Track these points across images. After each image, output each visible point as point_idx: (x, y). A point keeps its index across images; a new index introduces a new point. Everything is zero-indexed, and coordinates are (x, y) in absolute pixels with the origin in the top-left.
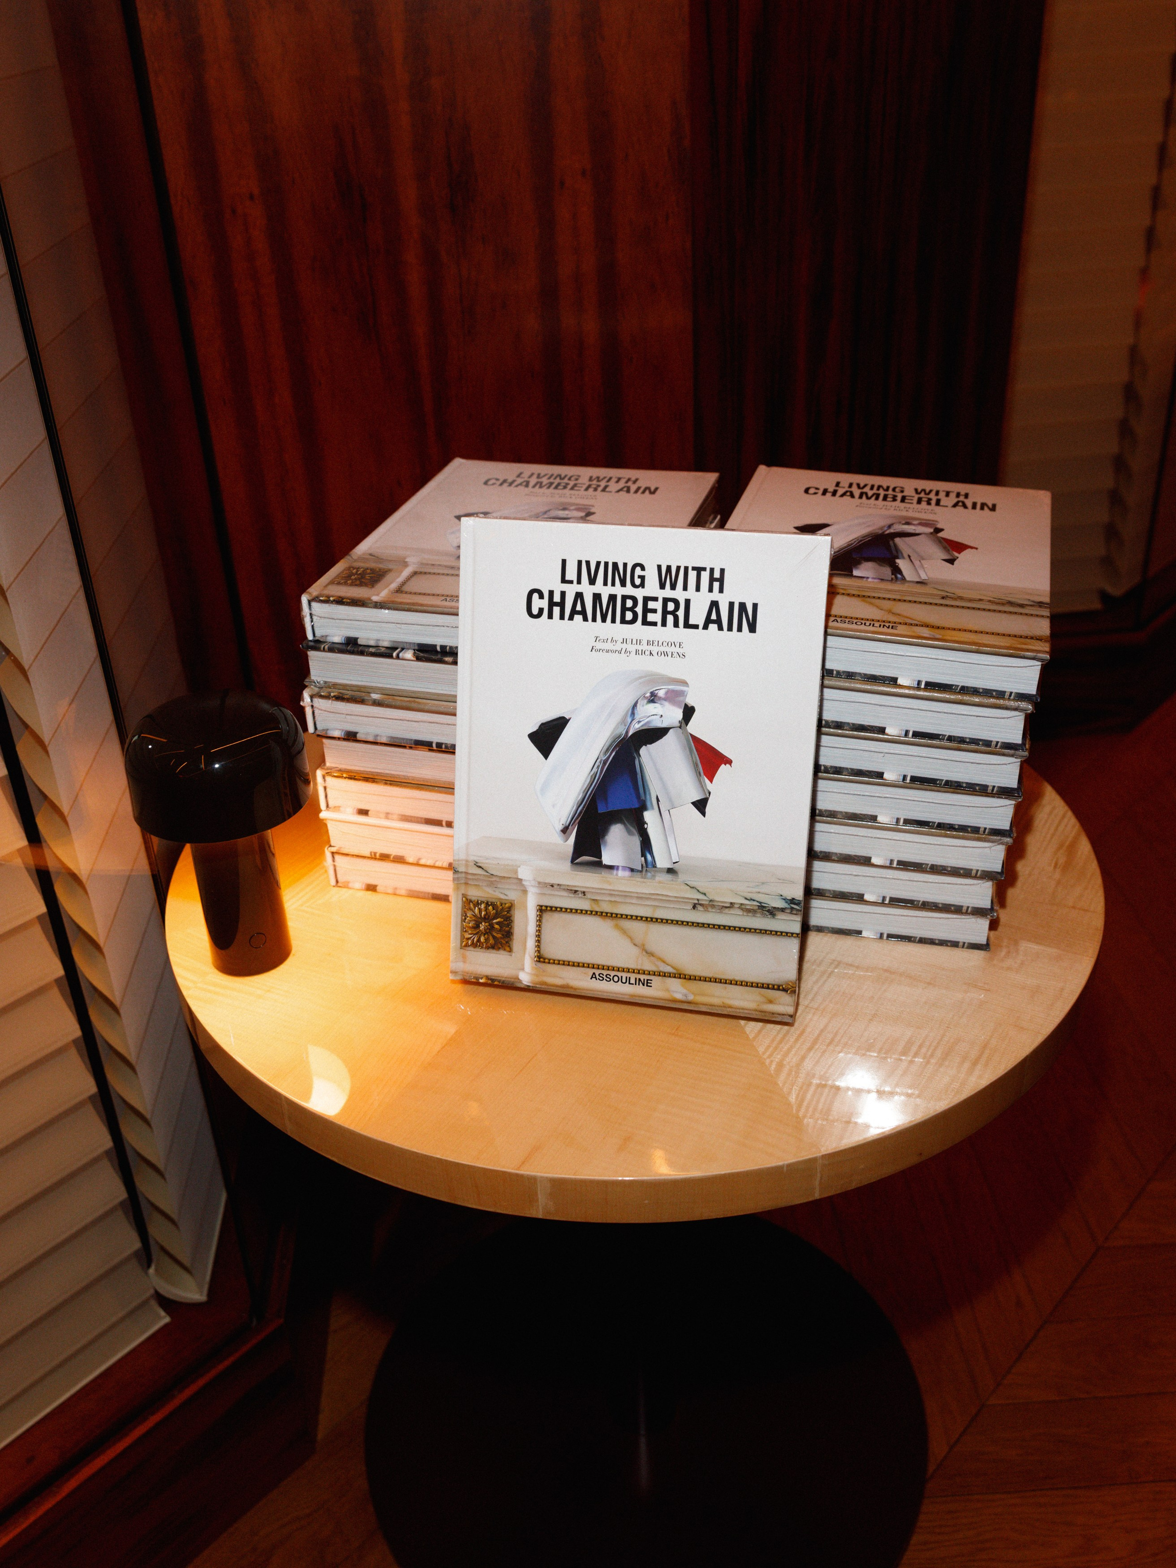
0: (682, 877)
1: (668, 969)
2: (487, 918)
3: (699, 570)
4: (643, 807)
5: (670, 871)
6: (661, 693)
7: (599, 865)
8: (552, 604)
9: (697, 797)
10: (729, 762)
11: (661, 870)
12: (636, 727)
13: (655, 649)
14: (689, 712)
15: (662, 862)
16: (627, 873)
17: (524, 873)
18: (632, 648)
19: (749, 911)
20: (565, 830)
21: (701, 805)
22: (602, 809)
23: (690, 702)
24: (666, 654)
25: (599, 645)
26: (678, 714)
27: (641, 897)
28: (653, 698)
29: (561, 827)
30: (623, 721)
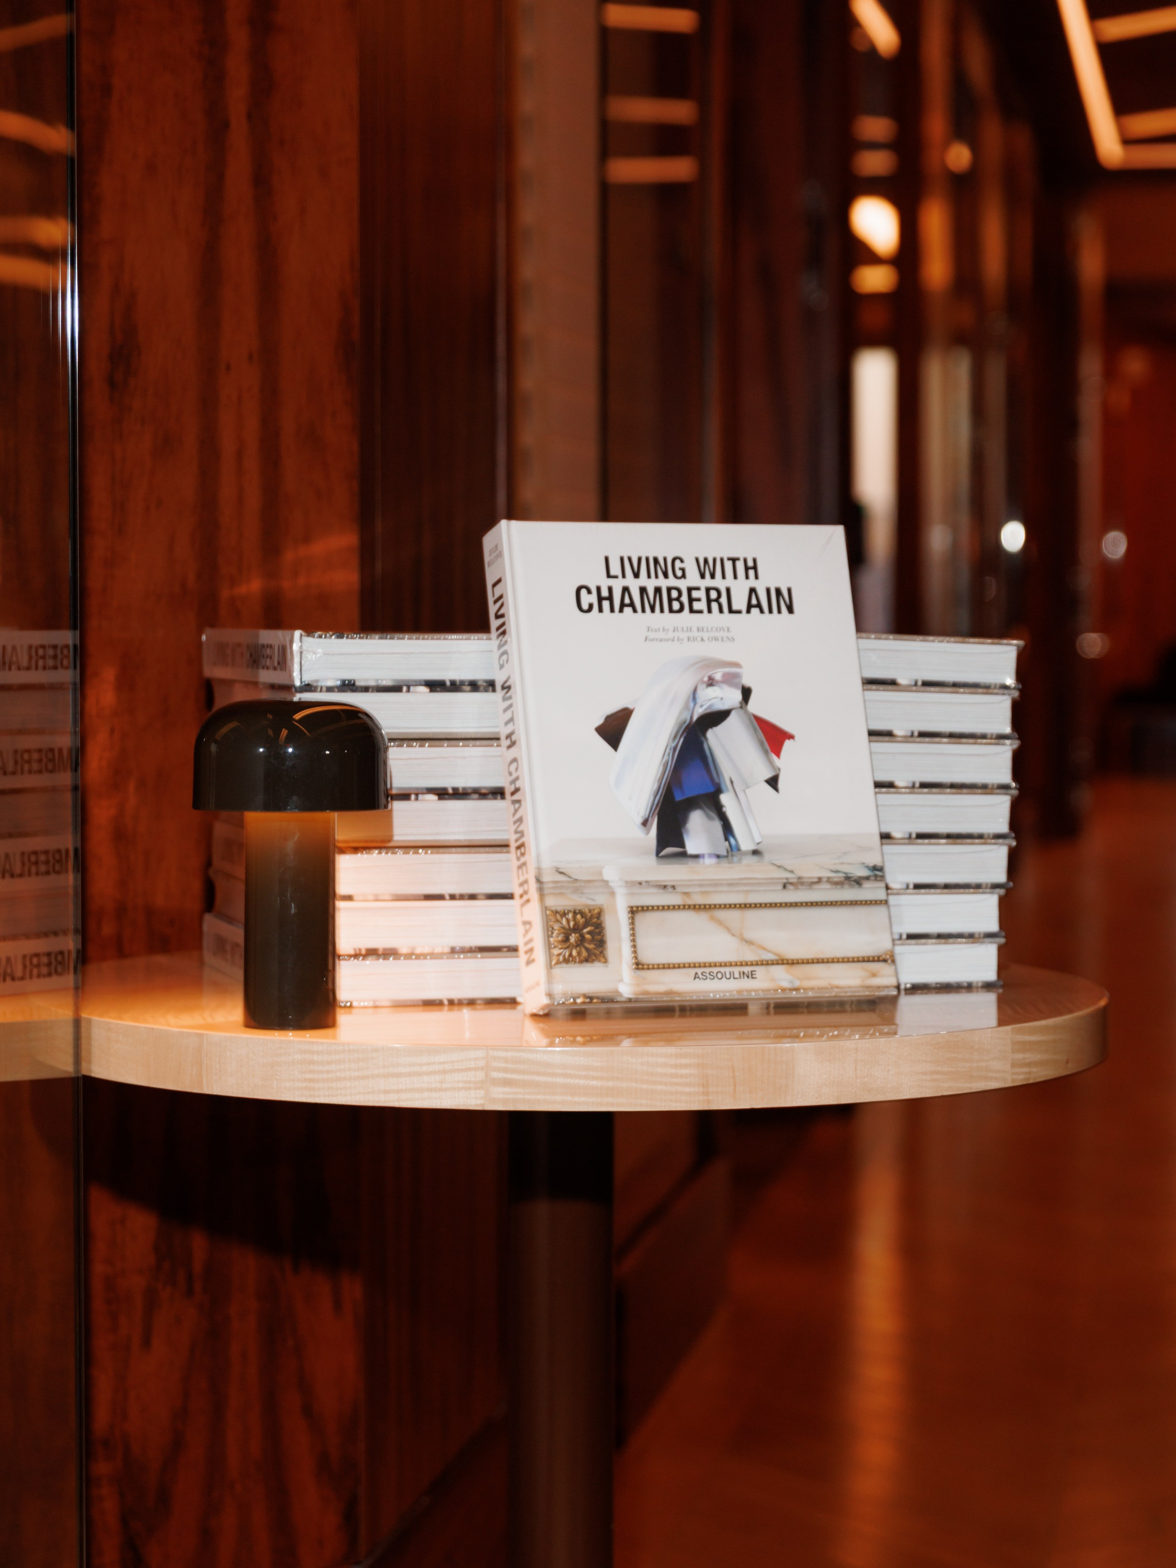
0: (767, 857)
1: (770, 957)
2: (576, 929)
3: (734, 560)
4: (719, 791)
5: (755, 852)
6: (718, 676)
7: (684, 855)
8: (600, 599)
9: (769, 775)
10: (791, 737)
11: (745, 853)
12: (699, 712)
13: (705, 635)
14: (746, 693)
15: (746, 845)
16: (714, 861)
17: (610, 874)
18: (684, 636)
19: (836, 883)
20: (645, 823)
21: (773, 782)
22: (679, 797)
23: (747, 682)
24: (716, 639)
25: (652, 635)
26: (738, 696)
27: (731, 884)
28: (711, 683)
29: (640, 820)
30: (686, 707)
